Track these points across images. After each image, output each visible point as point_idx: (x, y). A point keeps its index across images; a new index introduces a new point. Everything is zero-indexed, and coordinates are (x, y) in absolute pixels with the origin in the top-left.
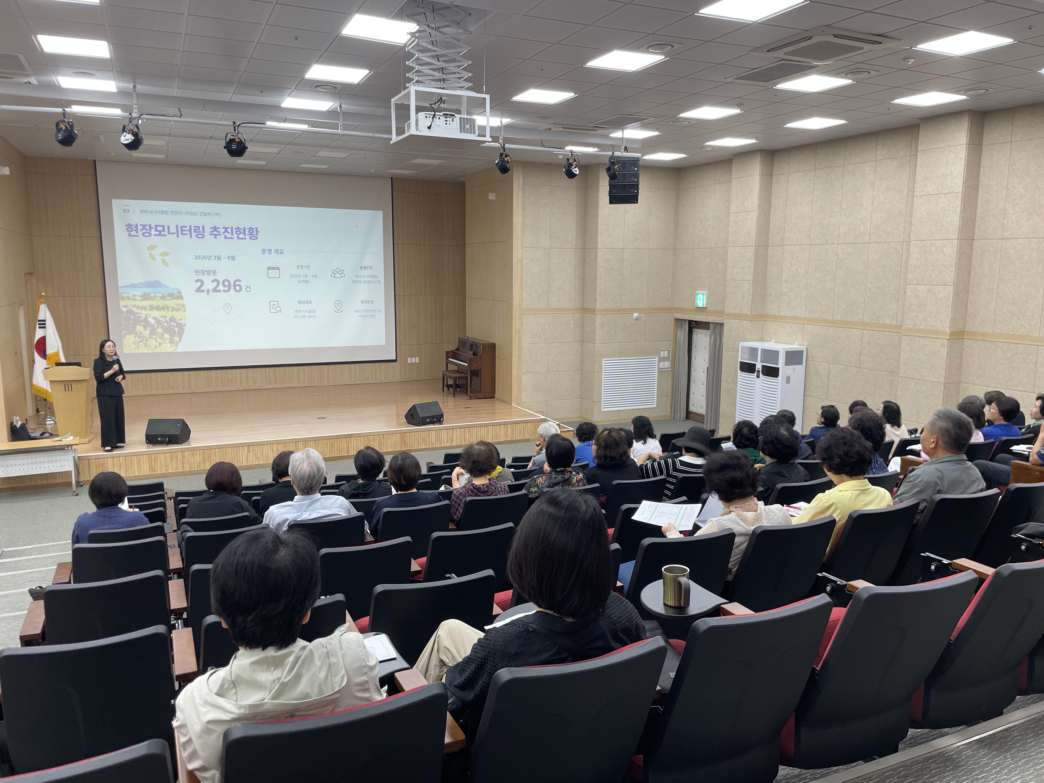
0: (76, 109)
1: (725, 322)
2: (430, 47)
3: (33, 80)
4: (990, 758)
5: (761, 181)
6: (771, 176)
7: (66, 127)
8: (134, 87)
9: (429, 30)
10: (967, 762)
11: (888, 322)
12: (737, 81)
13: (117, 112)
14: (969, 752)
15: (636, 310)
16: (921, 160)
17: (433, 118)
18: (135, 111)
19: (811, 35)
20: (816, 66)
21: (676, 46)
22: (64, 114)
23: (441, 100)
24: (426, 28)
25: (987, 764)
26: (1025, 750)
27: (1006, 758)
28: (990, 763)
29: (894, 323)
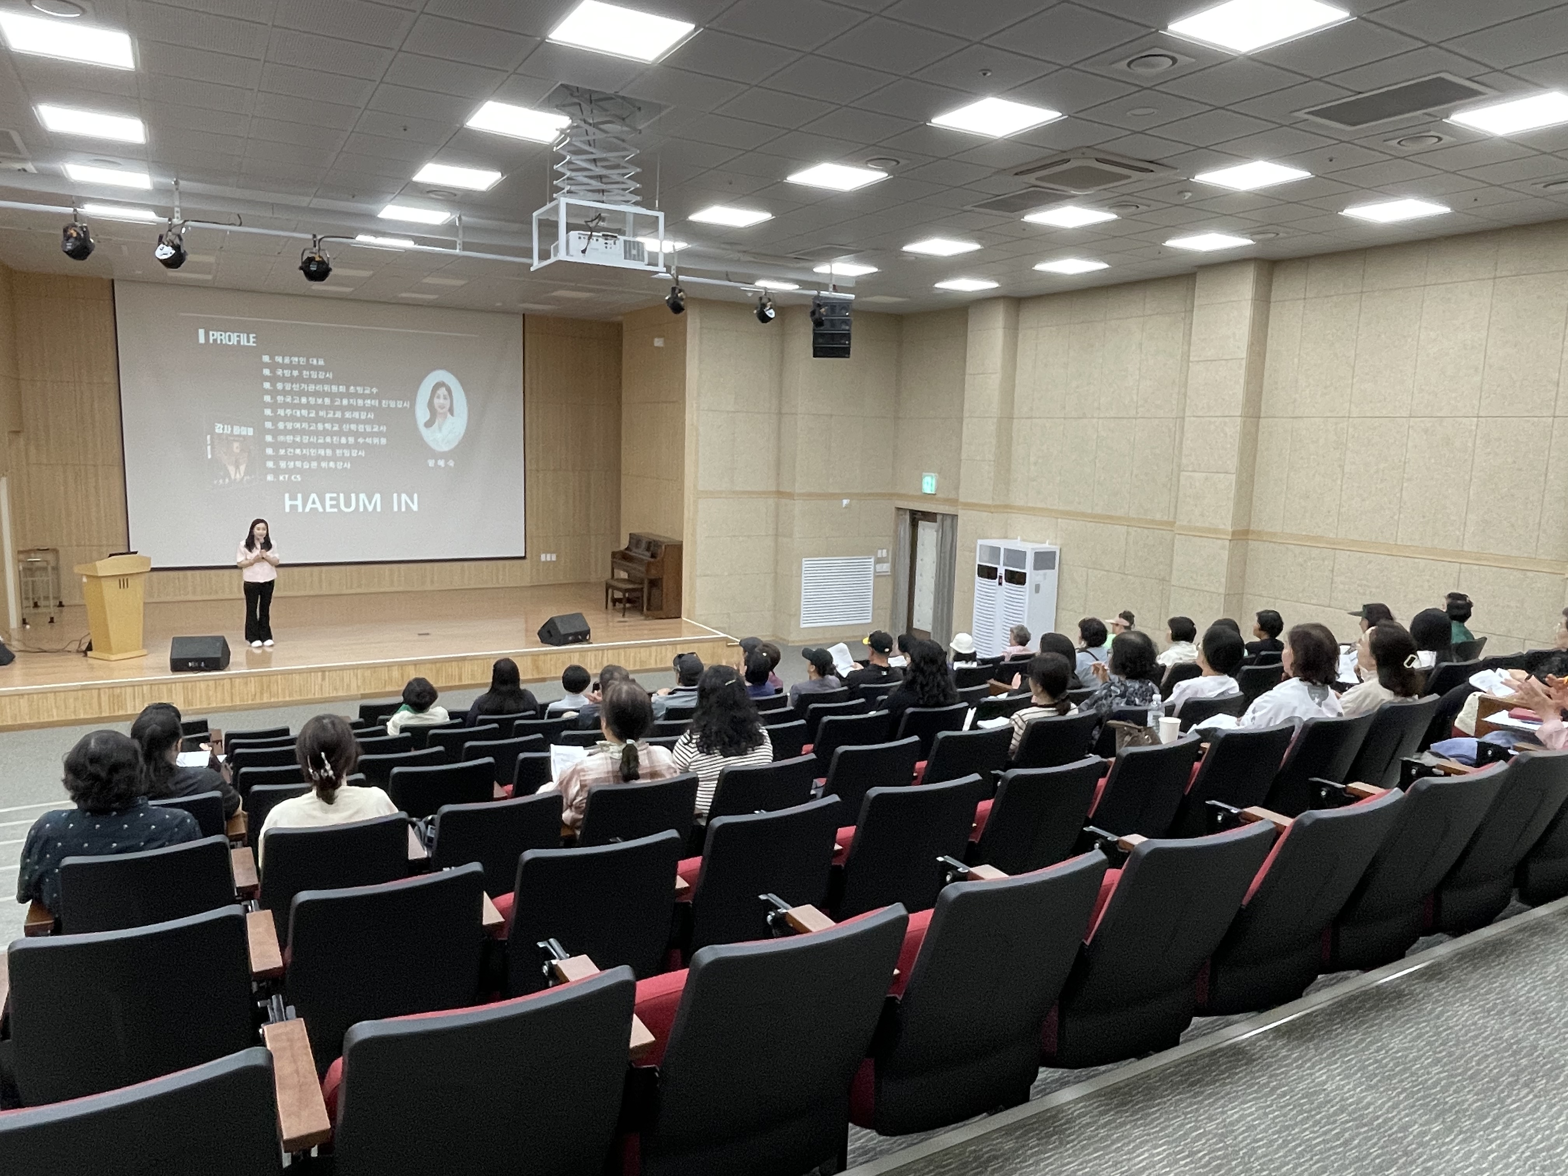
0: (90, 210)
1: (961, 513)
2: (587, 148)
3: (30, 167)
4: (1289, 1050)
5: (1005, 336)
6: (1016, 329)
7: (78, 234)
8: (176, 183)
9: (586, 127)
10: (1262, 1056)
11: (1158, 517)
12: (977, 209)
13: (149, 216)
14: (1264, 1043)
15: (848, 496)
16: (1198, 316)
17: (589, 239)
18: (176, 215)
19: (1068, 157)
20: (1073, 196)
21: (903, 162)
22: (76, 216)
23: (599, 217)
24: (582, 124)
25: (1285, 1057)
26: (1330, 1039)
27: (1308, 1048)
28: (1289, 1055)
29: (1165, 518)
